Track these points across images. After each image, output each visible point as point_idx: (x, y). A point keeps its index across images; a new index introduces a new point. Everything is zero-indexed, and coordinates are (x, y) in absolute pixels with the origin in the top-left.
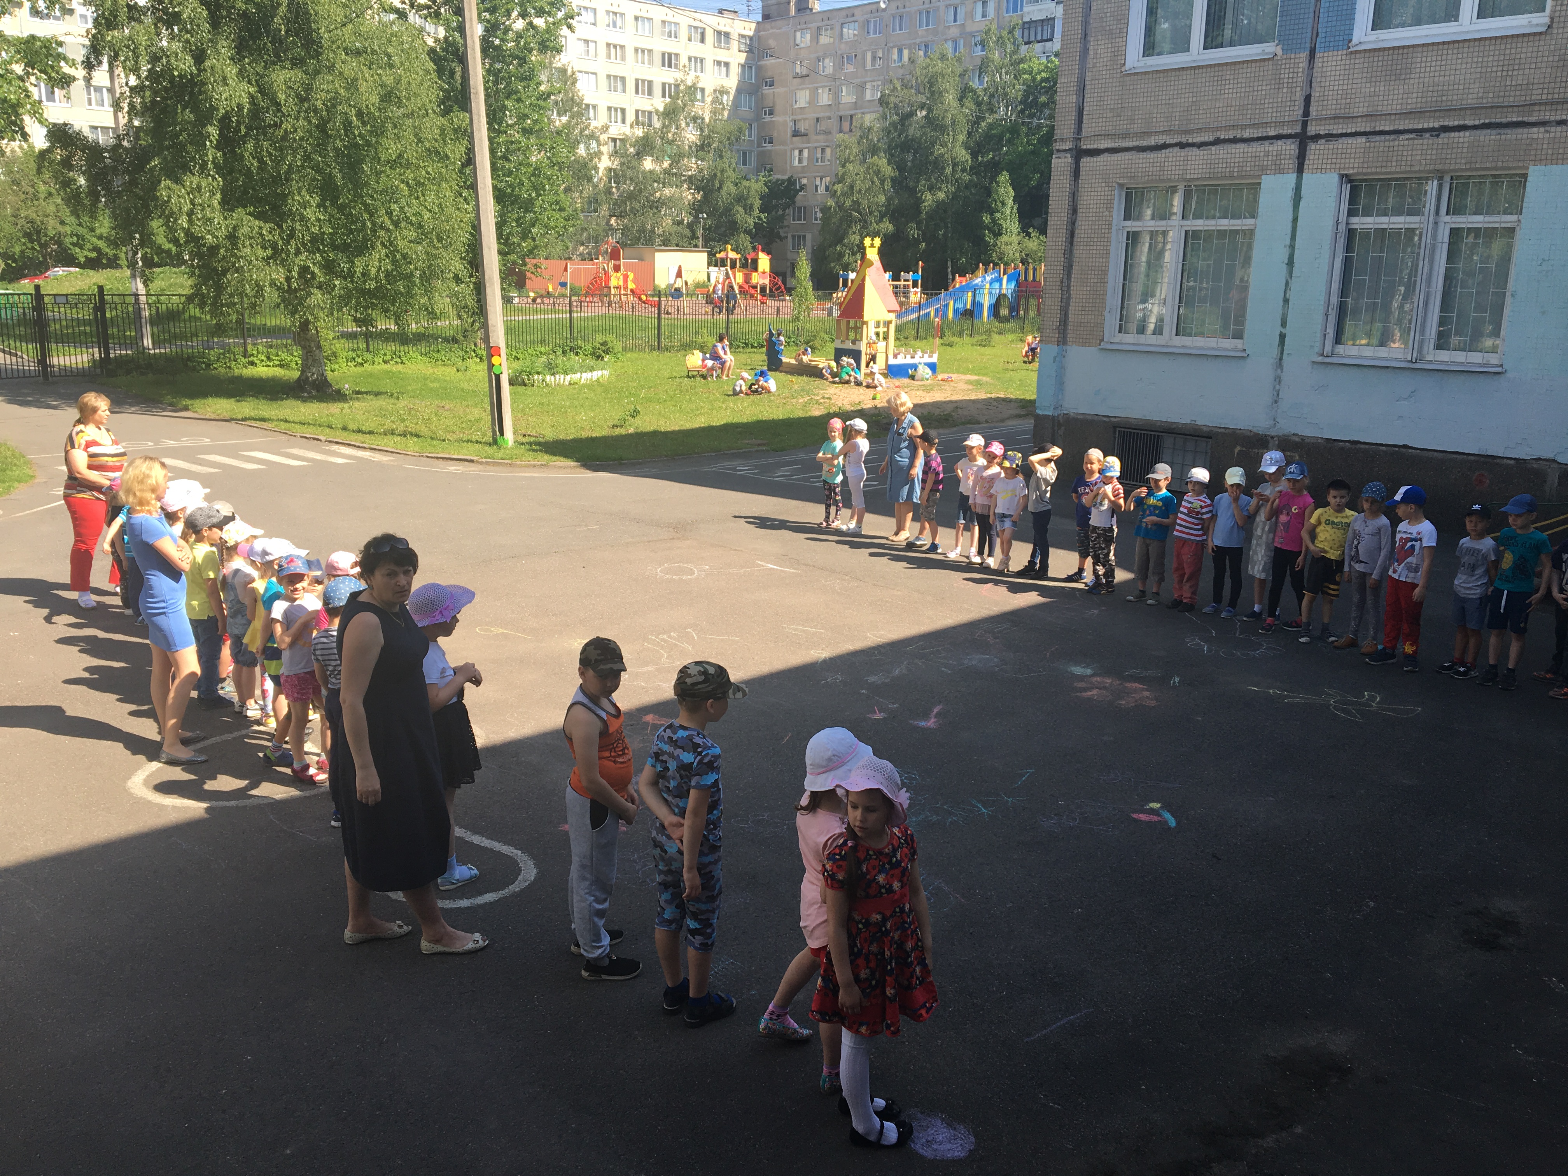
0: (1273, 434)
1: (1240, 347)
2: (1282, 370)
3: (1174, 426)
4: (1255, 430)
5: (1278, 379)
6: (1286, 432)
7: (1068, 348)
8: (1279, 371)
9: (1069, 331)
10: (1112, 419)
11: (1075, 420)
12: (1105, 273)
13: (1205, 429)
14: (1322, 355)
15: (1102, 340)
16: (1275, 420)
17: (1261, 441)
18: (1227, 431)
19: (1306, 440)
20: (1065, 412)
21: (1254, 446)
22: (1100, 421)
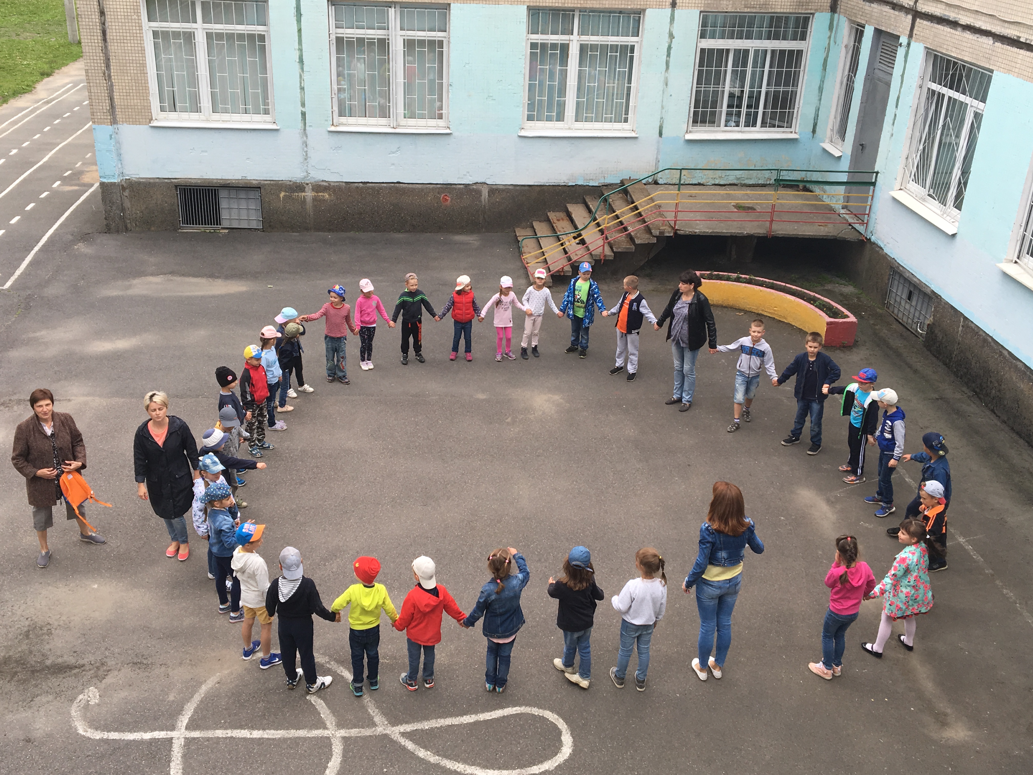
0: (308, 182)
2: (307, 137)
3: (229, 182)
4: (293, 180)
5: (305, 144)
6: (317, 180)
7: (119, 126)
8: (305, 138)
9: (116, 113)
10: (173, 180)
11: (139, 183)
12: (144, 65)
13: (254, 182)
14: (333, 126)
15: (152, 119)
16: (307, 172)
17: (299, 187)
18: (272, 182)
19: (332, 184)
20: (128, 178)
21: (294, 191)
22: (162, 183)
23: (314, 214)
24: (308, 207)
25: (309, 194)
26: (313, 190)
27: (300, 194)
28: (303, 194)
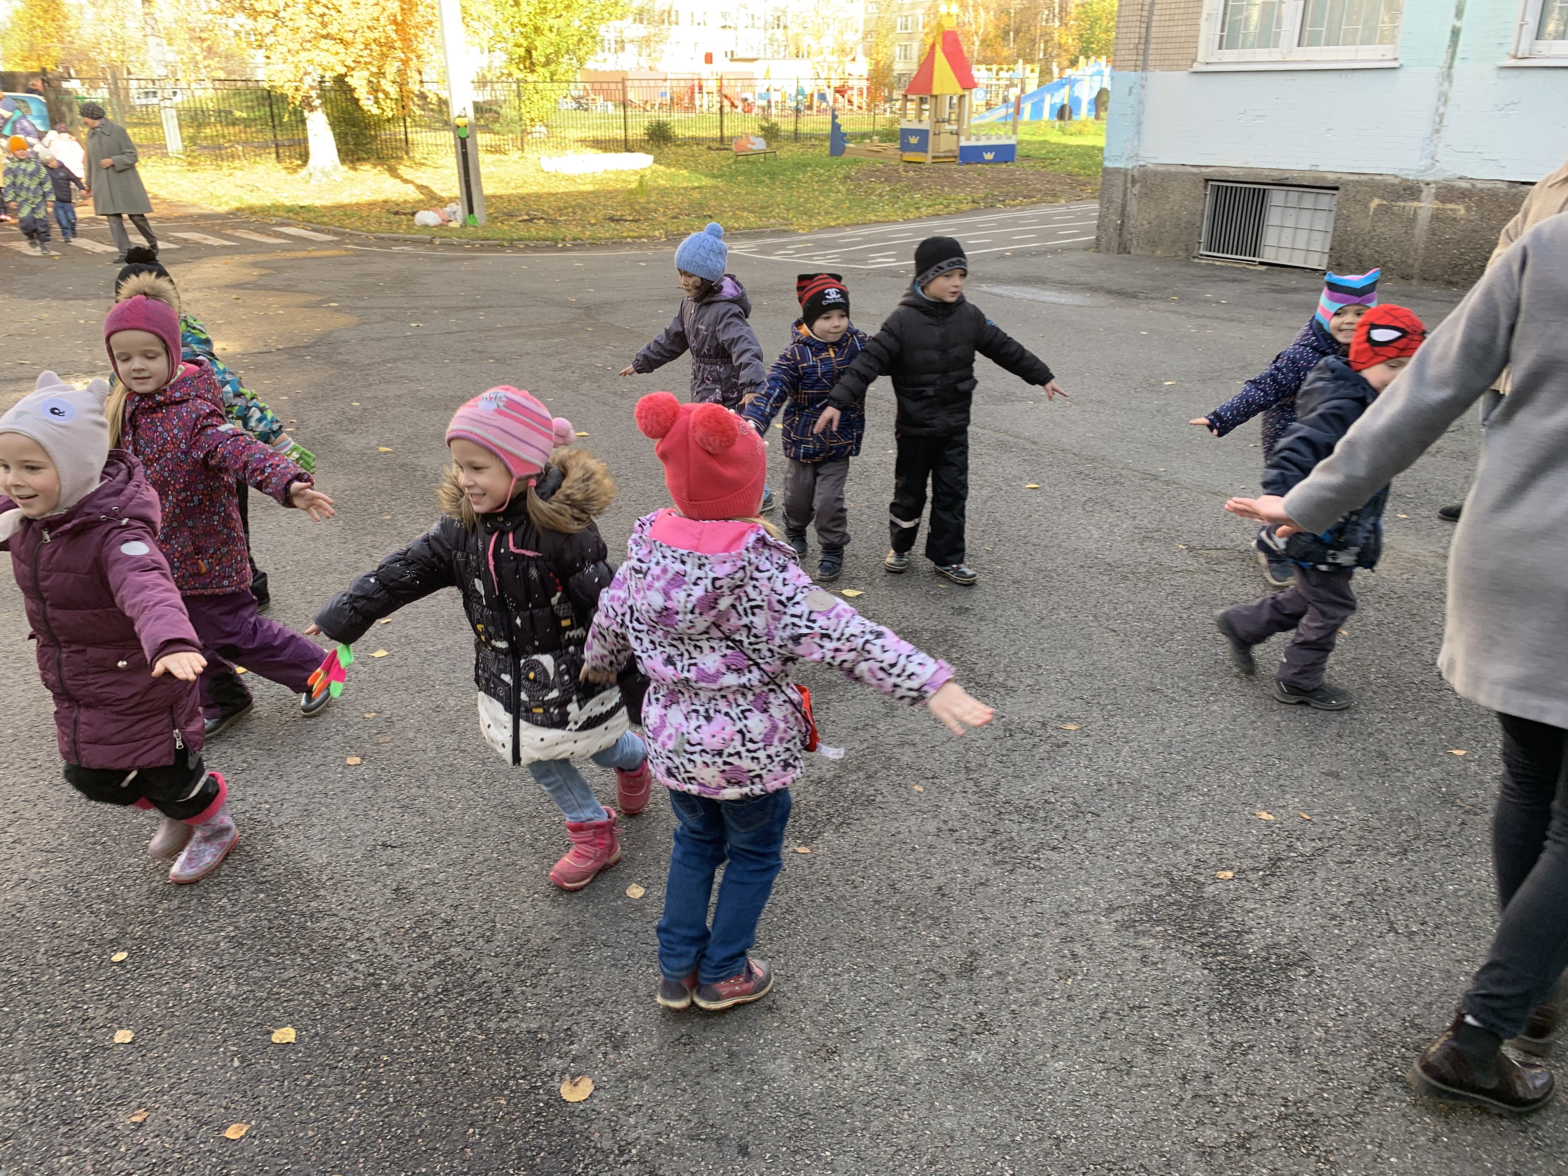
0: (1429, 179)
1: (1390, 56)
2: (1451, 82)
3: (1287, 175)
4: (1403, 174)
5: (1444, 98)
6: (1448, 175)
7: (1149, 74)
8: (1446, 84)
9: (1150, 52)
10: (1203, 170)
11: (1155, 173)
13: (1330, 176)
14: (1515, 57)
15: (1196, 59)
16: (1433, 158)
17: (1411, 190)
18: (1363, 177)
19: (1479, 185)
20: (1142, 163)
21: (1399, 197)
22: (1187, 174)
23: (1427, 248)
24: (1417, 231)
25: (1426, 205)
26: (1437, 197)
27: (1410, 204)
28: (1415, 204)
